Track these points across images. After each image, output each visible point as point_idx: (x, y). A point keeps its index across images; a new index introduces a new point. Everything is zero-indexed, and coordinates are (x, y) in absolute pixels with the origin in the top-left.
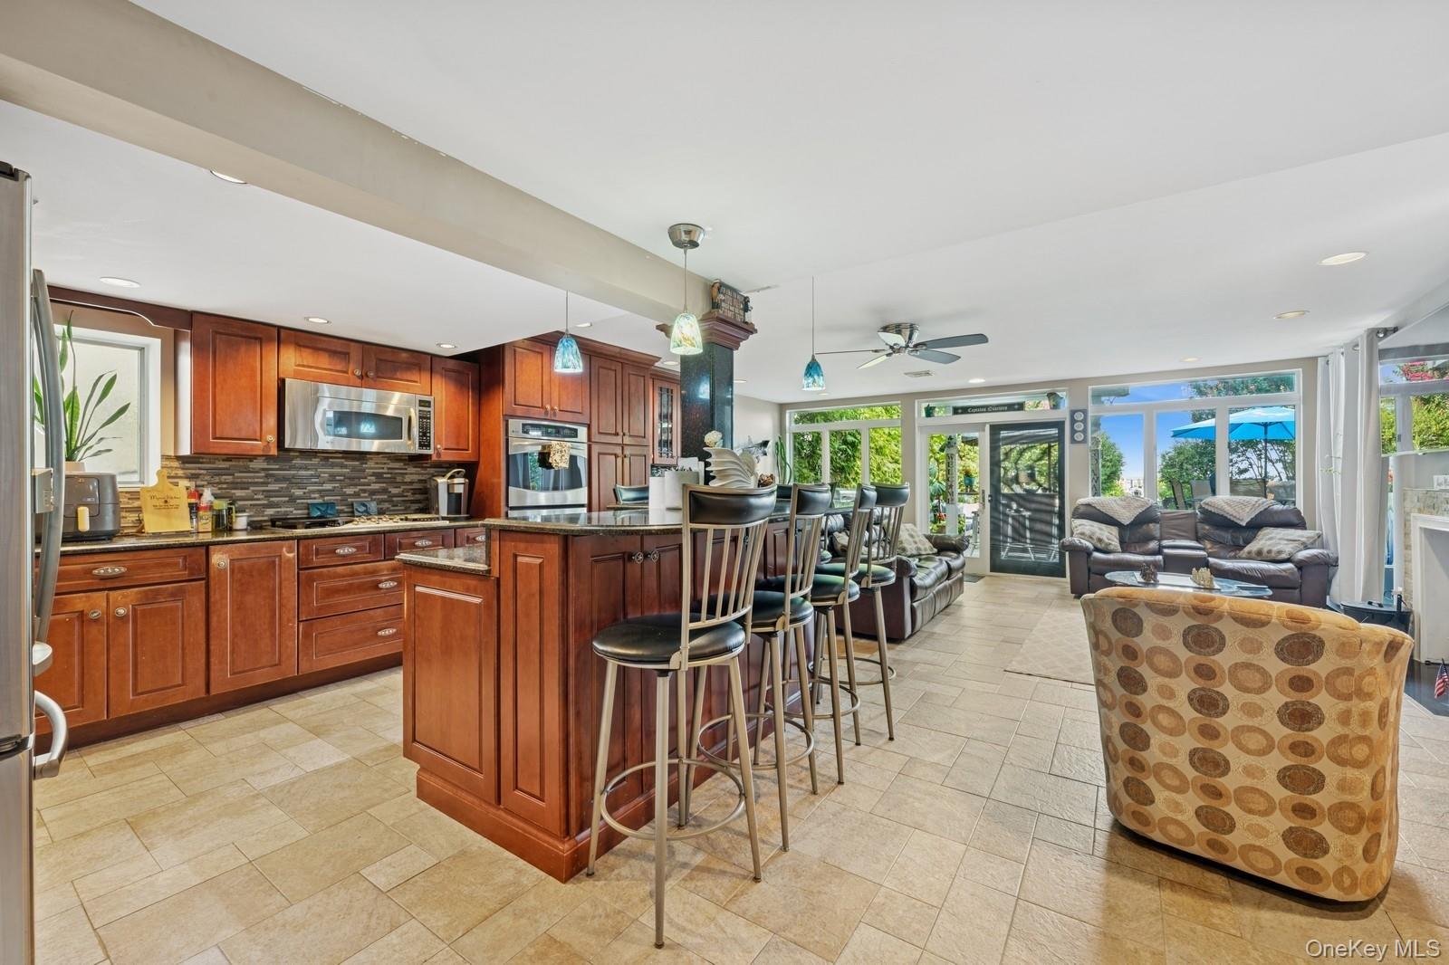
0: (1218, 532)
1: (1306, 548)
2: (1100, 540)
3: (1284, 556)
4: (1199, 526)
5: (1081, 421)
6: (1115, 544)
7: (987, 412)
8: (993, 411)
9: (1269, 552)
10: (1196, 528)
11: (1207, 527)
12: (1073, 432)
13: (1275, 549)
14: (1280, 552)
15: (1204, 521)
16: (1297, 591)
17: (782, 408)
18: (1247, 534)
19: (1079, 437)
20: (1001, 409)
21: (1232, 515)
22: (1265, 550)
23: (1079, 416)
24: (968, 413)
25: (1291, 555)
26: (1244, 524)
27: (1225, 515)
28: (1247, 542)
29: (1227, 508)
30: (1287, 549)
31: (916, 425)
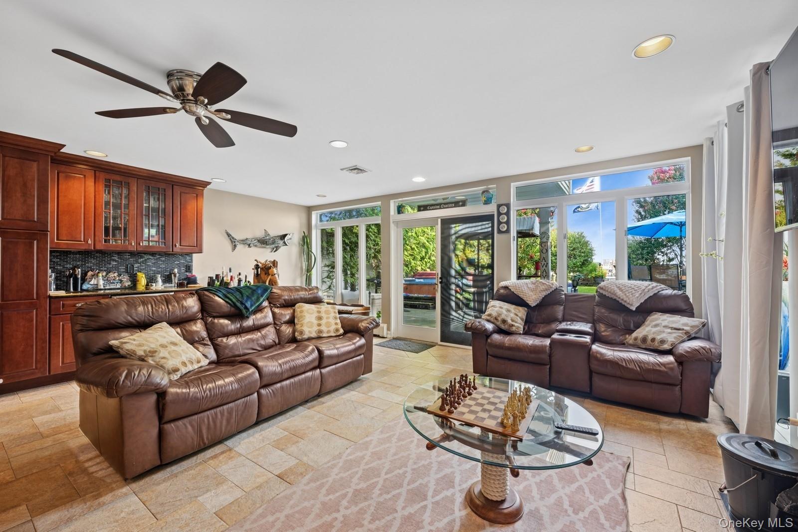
0: (611, 315)
1: (691, 338)
2: (504, 321)
3: (666, 347)
4: (597, 309)
5: (505, 214)
6: (519, 325)
7: (440, 208)
8: (444, 208)
9: (653, 340)
10: (594, 310)
11: (603, 311)
12: (500, 223)
13: (659, 337)
14: (663, 342)
15: (599, 304)
16: (678, 388)
17: (309, 209)
18: (638, 318)
19: (504, 228)
20: (450, 205)
21: (622, 300)
22: (650, 337)
23: (504, 210)
24: (428, 210)
25: (674, 346)
26: (634, 309)
27: (618, 299)
28: (638, 326)
29: (619, 293)
30: (671, 338)
31: (391, 221)
